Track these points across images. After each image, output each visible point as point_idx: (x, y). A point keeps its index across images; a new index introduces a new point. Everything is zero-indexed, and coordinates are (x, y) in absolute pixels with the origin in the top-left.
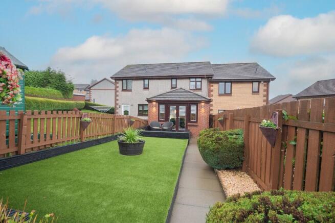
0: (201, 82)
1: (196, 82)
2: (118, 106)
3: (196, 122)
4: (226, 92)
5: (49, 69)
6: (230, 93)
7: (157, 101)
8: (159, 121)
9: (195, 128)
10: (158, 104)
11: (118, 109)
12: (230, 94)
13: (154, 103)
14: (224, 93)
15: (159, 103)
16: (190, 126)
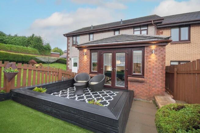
0: (147, 30)
1: (141, 31)
2: (69, 59)
3: (143, 76)
4: (182, 39)
5: (33, 35)
6: (187, 39)
7: (88, 47)
8: (91, 73)
9: (140, 85)
10: (89, 51)
11: (69, 61)
12: (189, 41)
13: (85, 50)
14: (178, 40)
15: (91, 50)
16: (131, 81)
